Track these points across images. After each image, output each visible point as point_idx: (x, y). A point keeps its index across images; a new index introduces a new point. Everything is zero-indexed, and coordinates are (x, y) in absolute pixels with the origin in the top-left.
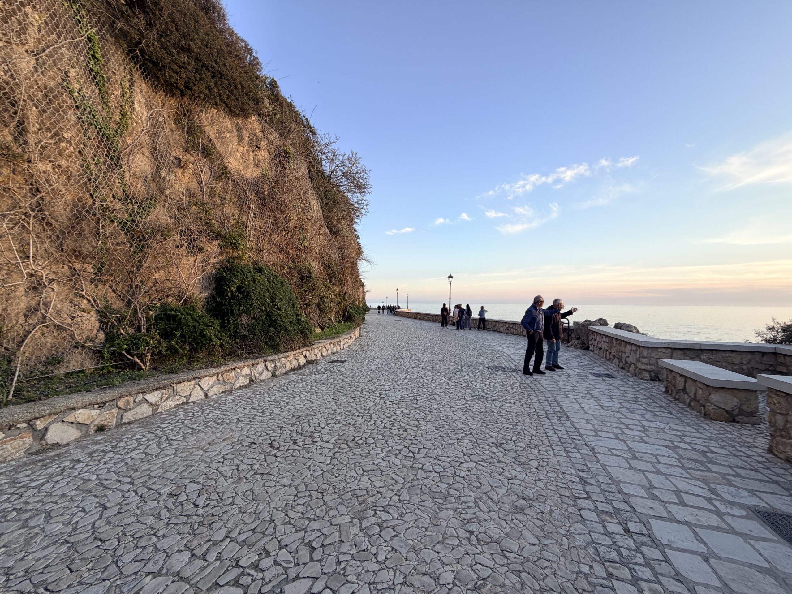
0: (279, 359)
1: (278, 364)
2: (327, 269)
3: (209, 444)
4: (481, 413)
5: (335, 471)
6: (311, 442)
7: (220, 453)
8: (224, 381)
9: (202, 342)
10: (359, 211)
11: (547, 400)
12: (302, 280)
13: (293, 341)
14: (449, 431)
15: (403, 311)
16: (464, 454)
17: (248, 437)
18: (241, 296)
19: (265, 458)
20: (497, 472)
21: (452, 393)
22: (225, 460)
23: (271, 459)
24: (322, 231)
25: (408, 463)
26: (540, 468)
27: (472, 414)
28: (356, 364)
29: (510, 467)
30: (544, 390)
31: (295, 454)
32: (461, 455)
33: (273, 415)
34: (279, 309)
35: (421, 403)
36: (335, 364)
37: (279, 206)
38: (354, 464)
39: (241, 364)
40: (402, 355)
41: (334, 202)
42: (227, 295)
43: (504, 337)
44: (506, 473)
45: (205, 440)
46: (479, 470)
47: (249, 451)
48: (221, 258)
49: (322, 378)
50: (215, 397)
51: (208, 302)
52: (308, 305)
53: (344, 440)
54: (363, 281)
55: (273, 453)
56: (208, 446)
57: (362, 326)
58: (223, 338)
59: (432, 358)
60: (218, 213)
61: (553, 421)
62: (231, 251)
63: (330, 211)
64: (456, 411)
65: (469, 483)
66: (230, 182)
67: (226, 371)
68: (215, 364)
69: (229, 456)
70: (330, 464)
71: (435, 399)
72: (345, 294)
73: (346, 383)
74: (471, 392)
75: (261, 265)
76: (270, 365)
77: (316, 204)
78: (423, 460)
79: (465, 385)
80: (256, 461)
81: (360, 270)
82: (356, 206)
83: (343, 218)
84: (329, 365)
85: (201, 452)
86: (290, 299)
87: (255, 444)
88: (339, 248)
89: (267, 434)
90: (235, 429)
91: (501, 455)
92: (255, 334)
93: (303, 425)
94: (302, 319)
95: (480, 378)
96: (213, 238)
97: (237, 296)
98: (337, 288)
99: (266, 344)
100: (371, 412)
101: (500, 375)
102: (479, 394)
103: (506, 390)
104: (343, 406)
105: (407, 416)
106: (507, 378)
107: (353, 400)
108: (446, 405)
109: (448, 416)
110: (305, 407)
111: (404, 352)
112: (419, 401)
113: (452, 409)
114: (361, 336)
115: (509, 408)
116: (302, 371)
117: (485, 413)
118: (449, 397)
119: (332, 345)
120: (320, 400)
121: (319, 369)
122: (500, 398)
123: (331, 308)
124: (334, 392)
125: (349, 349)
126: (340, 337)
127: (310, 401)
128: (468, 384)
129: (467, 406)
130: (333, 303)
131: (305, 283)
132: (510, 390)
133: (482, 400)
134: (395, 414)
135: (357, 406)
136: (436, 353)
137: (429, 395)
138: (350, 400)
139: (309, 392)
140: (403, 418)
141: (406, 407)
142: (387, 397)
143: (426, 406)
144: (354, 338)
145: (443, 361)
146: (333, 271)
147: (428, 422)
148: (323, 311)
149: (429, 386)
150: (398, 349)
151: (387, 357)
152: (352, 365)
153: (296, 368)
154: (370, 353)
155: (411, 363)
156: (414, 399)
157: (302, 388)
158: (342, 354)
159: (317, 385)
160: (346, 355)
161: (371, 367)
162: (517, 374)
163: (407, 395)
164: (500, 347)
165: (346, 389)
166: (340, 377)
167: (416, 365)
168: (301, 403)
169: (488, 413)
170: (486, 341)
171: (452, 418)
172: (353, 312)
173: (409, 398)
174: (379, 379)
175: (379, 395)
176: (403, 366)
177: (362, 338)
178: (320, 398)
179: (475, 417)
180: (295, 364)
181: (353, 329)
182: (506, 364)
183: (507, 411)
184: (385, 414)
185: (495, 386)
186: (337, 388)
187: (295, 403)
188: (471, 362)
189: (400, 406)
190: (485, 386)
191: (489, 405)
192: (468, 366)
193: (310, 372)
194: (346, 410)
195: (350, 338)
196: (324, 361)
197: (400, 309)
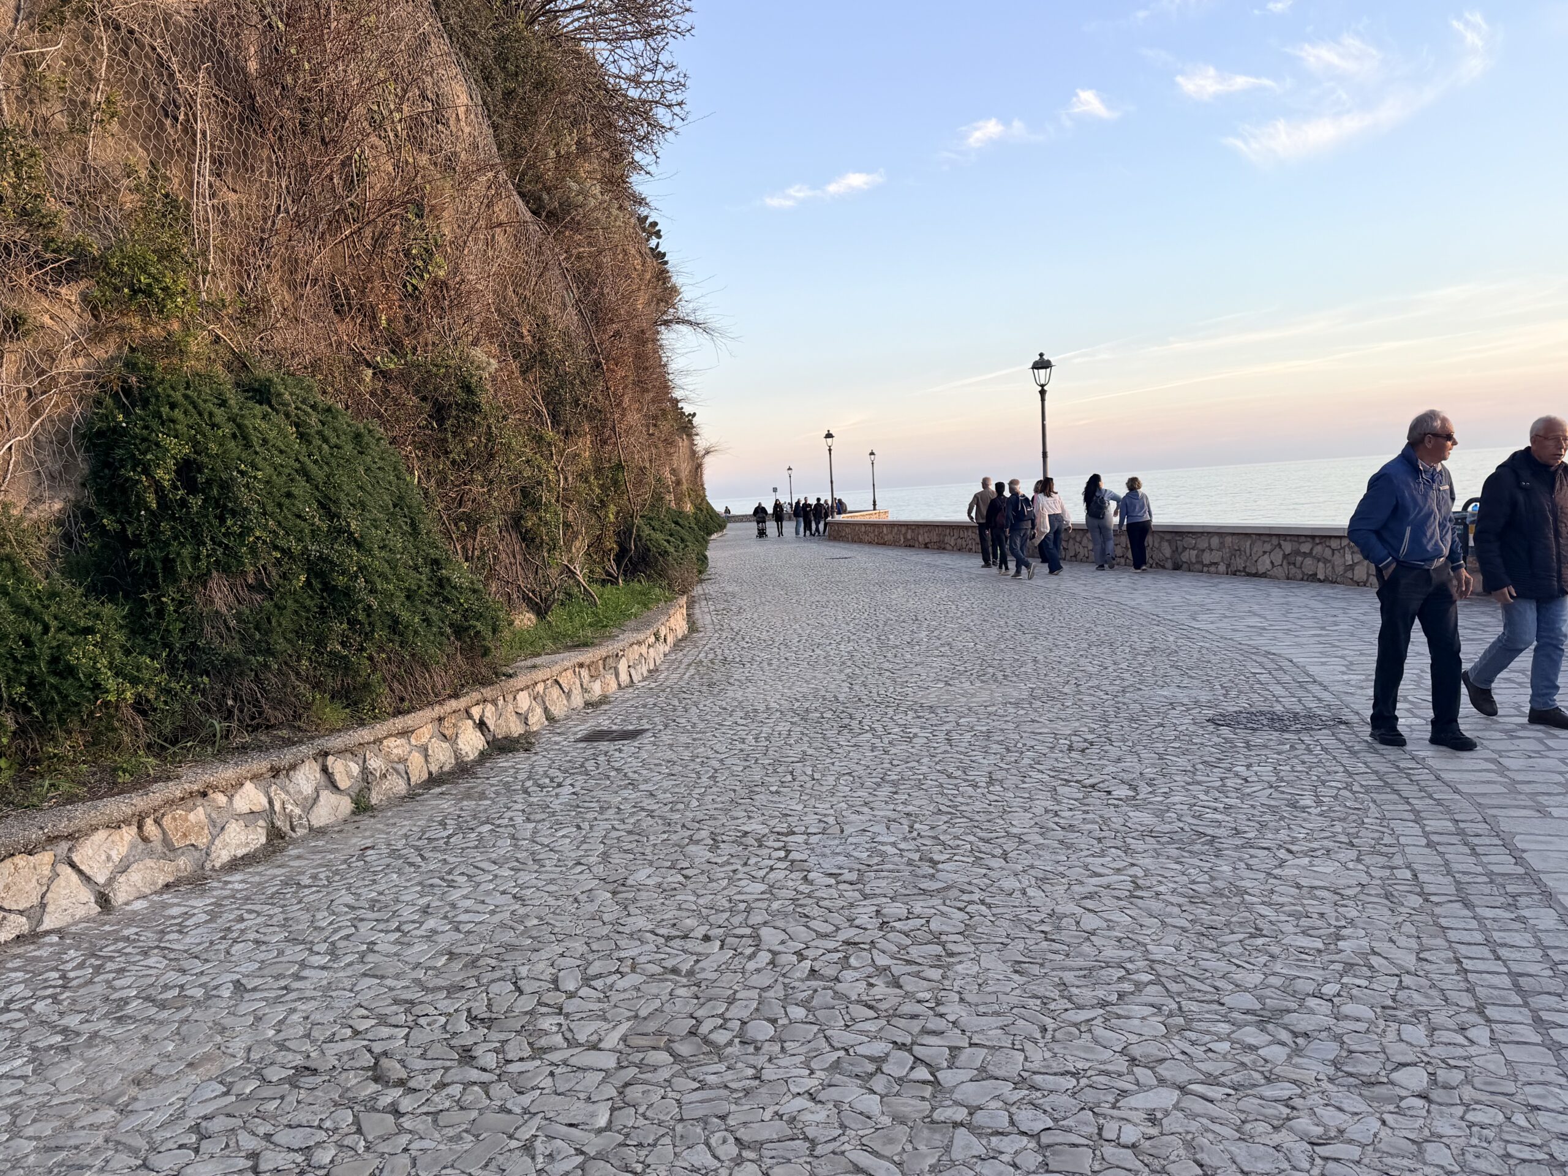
0: (378, 741)
1: (375, 764)
2: (537, 371)
3: (137, 1082)
4: (1194, 899)
5: (630, 1153)
6: (527, 1052)
7: (181, 1115)
8: (166, 841)
9: (64, 698)
10: (647, 116)
11: (1461, 833)
12: (441, 421)
13: (425, 666)
14: (1069, 977)
15: (858, 518)
16: (1133, 1060)
17: (282, 1046)
18: (196, 502)
19: (357, 1122)
20: (1266, 1119)
21: (1071, 828)
22: (203, 1137)
23: (378, 1124)
24: (501, 213)
25: (912, 1105)
26: (1437, 1094)
27: (1155, 905)
28: (684, 739)
29: (1315, 1099)
30: (1446, 795)
31: (469, 1098)
32: (1122, 1064)
33: (370, 958)
34: (359, 545)
35: (949, 873)
36: (604, 746)
37: (313, 121)
38: (704, 1120)
39: (227, 773)
40: (863, 693)
41: (538, 86)
42: (141, 503)
43: (1277, 594)
44: (1304, 1123)
45: (118, 1069)
46: (1194, 1116)
47: (292, 1098)
48: (100, 353)
49: (556, 805)
50: (139, 905)
51: (67, 538)
52: (473, 523)
53: (659, 1033)
54: (688, 409)
55: (385, 1100)
56: (134, 1091)
57: (698, 590)
58: (146, 675)
59: (984, 696)
60: (66, 166)
61: (1489, 913)
62: (136, 322)
63: (523, 124)
64: (1090, 896)
65: (1156, 1164)
66: (100, 31)
67: (171, 803)
68: (124, 778)
69: (218, 1124)
70: (608, 1128)
71: (1005, 856)
72: (619, 467)
73: (651, 814)
74: (1145, 818)
75: (265, 369)
76: (345, 770)
77: (463, 99)
78: (971, 1092)
79: (1123, 792)
80: (322, 1136)
81: (673, 367)
82: (633, 93)
83: (583, 149)
84: (579, 753)
85: (107, 1115)
86: (399, 502)
87: (314, 1072)
88: (578, 278)
89: (356, 1033)
90: (228, 1022)
91: (1278, 1053)
92: (269, 652)
93: (494, 988)
94: (455, 578)
95: (1182, 761)
96: (59, 271)
97: (183, 503)
98: (584, 447)
99: (317, 685)
100: (756, 918)
101: (1266, 747)
102: (1181, 825)
103: (1294, 805)
104: (644, 904)
105: (898, 925)
106: (1296, 757)
107: (681, 879)
108: (1051, 876)
109: (1060, 919)
110: (496, 919)
111: (871, 680)
112: (940, 866)
113: (1076, 888)
114: (698, 631)
115: (1305, 873)
116: (472, 783)
117: (1208, 899)
118: (1061, 842)
119: (584, 672)
120: (552, 888)
121: (541, 771)
122: (1270, 836)
123: (567, 525)
124: (604, 853)
125: (653, 685)
126: (612, 637)
127: (514, 897)
128: (1135, 789)
129: (1136, 877)
130: (574, 506)
131: (455, 434)
132: (1308, 801)
133: (1197, 847)
134: (851, 920)
135: (701, 901)
136: (1000, 675)
137: (981, 839)
138: (670, 879)
139: (507, 860)
140: (883, 937)
141: (891, 894)
142: (813, 860)
143: (970, 883)
144: (670, 640)
145: (1031, 703)
146: (561, 377)
147: (981, 947)
148: (538, 540)
149: (978, 805)
150: (849, 671)
151: (807, 705)
152: (671, 745)
153: (450, 773)
154: (739, 695)
155: (901, 722)
156: (921, 859)
157: (476, 847)
158: (628, 704)
159: (535, 832)
160: (644, 706)
161: (743, 746)
162: (1343, 743)
163: (894, 844)
164: (1260, 635)
165: (652, 838)
166: (625, 793)
167: (922, 728)
168: (480, 907)
169: (1222, 895)
170: (1200, 617)
171: (1078, 923)
172: (658, 536)
173: (902, 856)
174: (777, 792)
175: (782, 854)
176: (869, 735)
177: (701, 638)
178: (552, 881)
179: (1170, 915)
180: (442, 759)
181: (662, 603)
182: (1290, 703)
183: (1299, 886)
184: (812, 924)
185: (1248, 790)
186: (618, 838)
187: (453, 906)
188: (1142, 700)
189: (868, 891)
190: (1207, 793)
191: (1225, 868)
192: (1132, 720)
193: (507, 786)
194: (659, 917)
195: (652, 639)
196: (557, 739)
197: (845, 512)
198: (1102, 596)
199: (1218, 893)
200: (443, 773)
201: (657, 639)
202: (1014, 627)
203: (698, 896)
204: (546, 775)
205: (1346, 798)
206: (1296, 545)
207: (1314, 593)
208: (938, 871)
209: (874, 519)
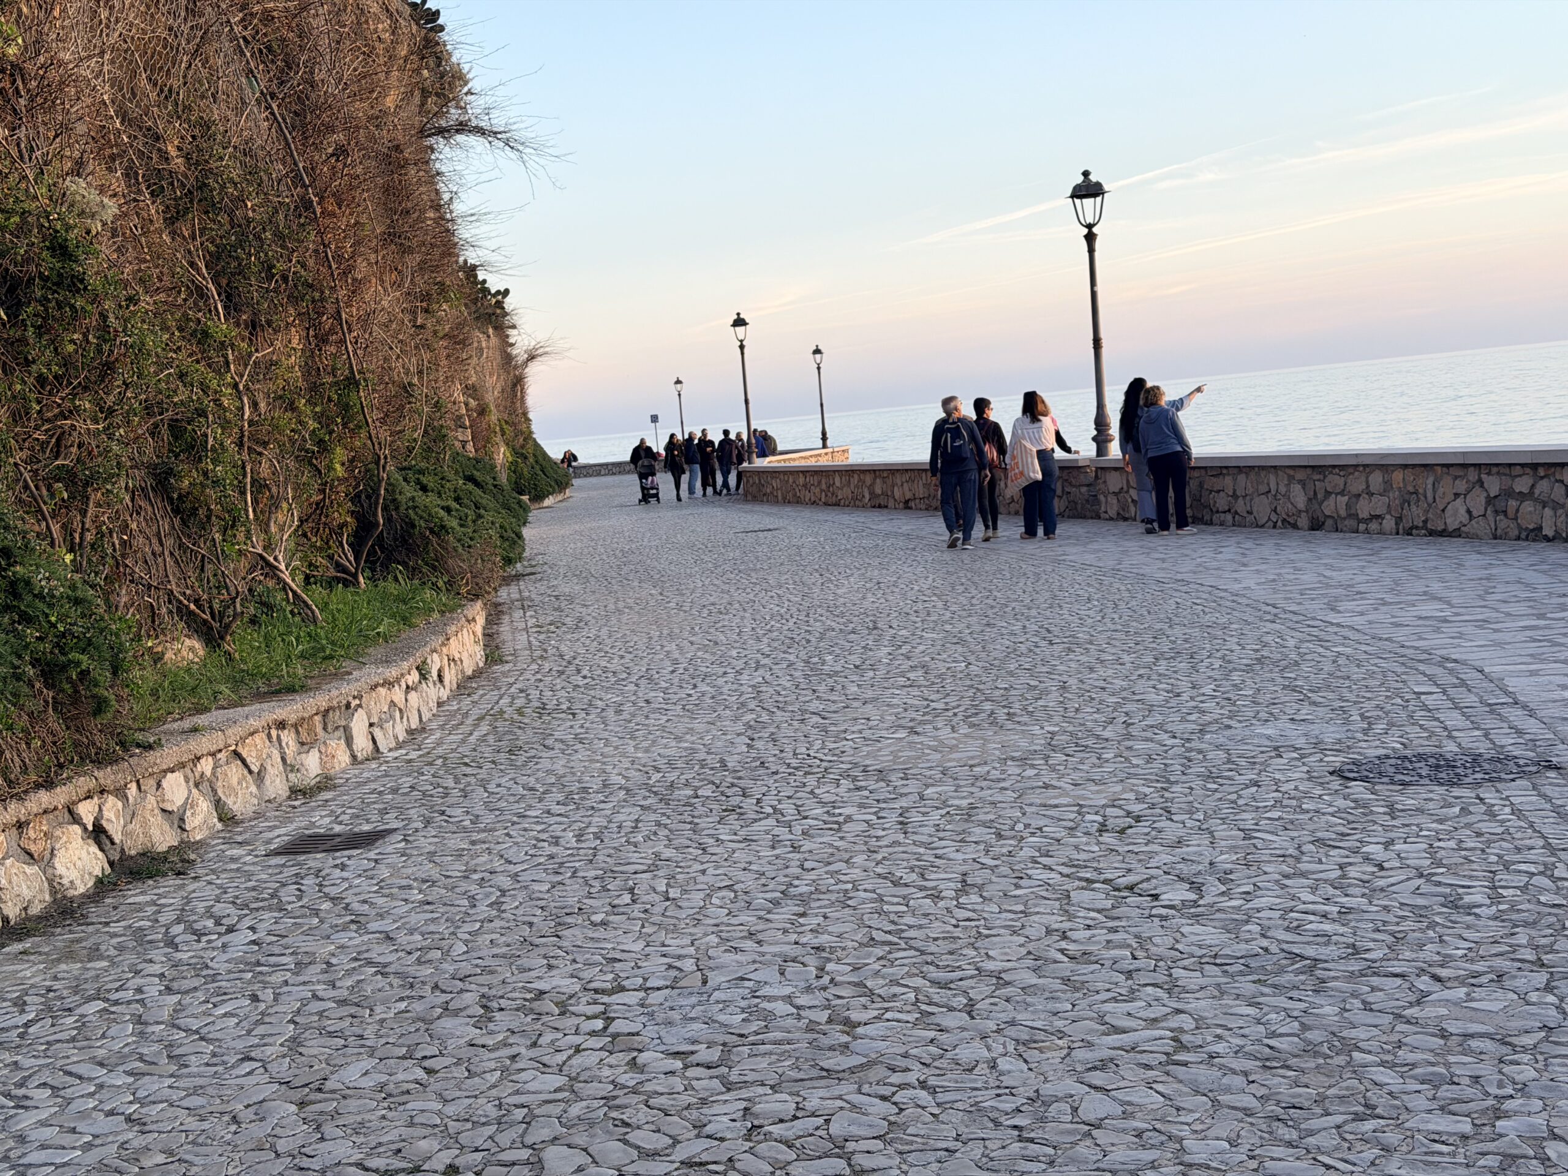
4: (1271, 1062)
15: (796, 461)
21: (1086, 957)
27: (1204, 1075)
28: (457, 842)
35: (875, 1040)
36: (315, 860)
40: (769, 752)
49: (220, 963)
52: (80, 484)
57: (504, 594)
59: (972, 748)
64: (1102, 1066)
71: (970, 1009)
73: (382, 970)
74: (1209, 935)
79: (1179, 894)
84: (271, 873)
88: (266, 55)
95: (1281, 842)
98: (286, 348)
100: (540, 1133)
101: (1421, 811)
102: (1265, 943)
103: (1454, 904)
104: (349, 1120)
105: (776, 1130)
106: (1468, 826)
107: (420, 1074)
108: (1041, 1036)
109: (1047, 1104)
110: (93, 1156)
111: (786, 730)
112: (860, 1030)
113: (1080, 1054)
114: (502, 662)
115: (1456, 1012)
116: (79, 931)
117: (1292, 1062)
118: (1066, 981)
119: (288, 738)
120: (195, 1101)
121: (201, 907)
122: (1408, 955)
123: (259, 486)
124: (293, 1039)
125: (414, 755)
126: (339, 676)
127: (129, 1119)
128: (1197, 887)
129: (1181, 1030)
130: (270, 452)
131: (40, 331)
132: (1477, 897)
133: (1285, 979)
134: (699, 1126)
135: (450, 1110)
136: (1001, 714)
137: (934, 983)
138: (401, 1077)
139: (123, 1058)
140: (750, 1151)
141: (772, 1080)
142: (651, 1031)
143: (905, 1056)
144: (450, 677)
145: (1047, 758)
146: (242, 228)
147: (911, 1158)
148: (202, 512)
149: (937, 929)
150: (750, 717)
151: (672, 776)
152: (432, 854)
153: (39, 918)
154: (559, 766)
155: (827, 798)
156: (830, 1021)
157: (73, 1039)
158: (366, 789)
159: (178, 1009)
160: (395, 791)
161: (554, 850)
162: (1549, 800)
163: (788, 999)
164: (1438, 630)
165: (378, 1009)
166: (342, 938)
167: (861, 806)
168: (68, 1139)
169: (1317, 1055)
170: (1343, 606)
171: (1075, 1110)
172: (430, 500)
173: (799, 1018)
174: (604, 923)
175: (599, 1024)
176: (771, 821)
177: (505, 674)
178: (196, 1091)
179: (1228, 1090)
180: (27, 893)
181: (436, 615)
182: (1472, 740)
183: (1444, 1034)
184: (634, 1137)
185: (1382, 883)
186: (321, 1014)
187: (22, 1139)
188: (1231, 745)
189: (734, 1077)
190: (1314, 890)
191: (1328, 1010)
192: (1209, 777)
193: (139, 935)
194: (373, 1140)
195: (414, 677)
196: (236, 852)
197: (774, 452)
198: (1187, 577)
199: (1311, 1050)
200: (28, 919)
201: (424, 677)
202: (1037, 634)
203: (446, 1101)
204: (209, 913)
205: (1543, 890)
206: (1506, 481)
207: (1534, 559)
208: (855, 1038)
209: (824, 462)
